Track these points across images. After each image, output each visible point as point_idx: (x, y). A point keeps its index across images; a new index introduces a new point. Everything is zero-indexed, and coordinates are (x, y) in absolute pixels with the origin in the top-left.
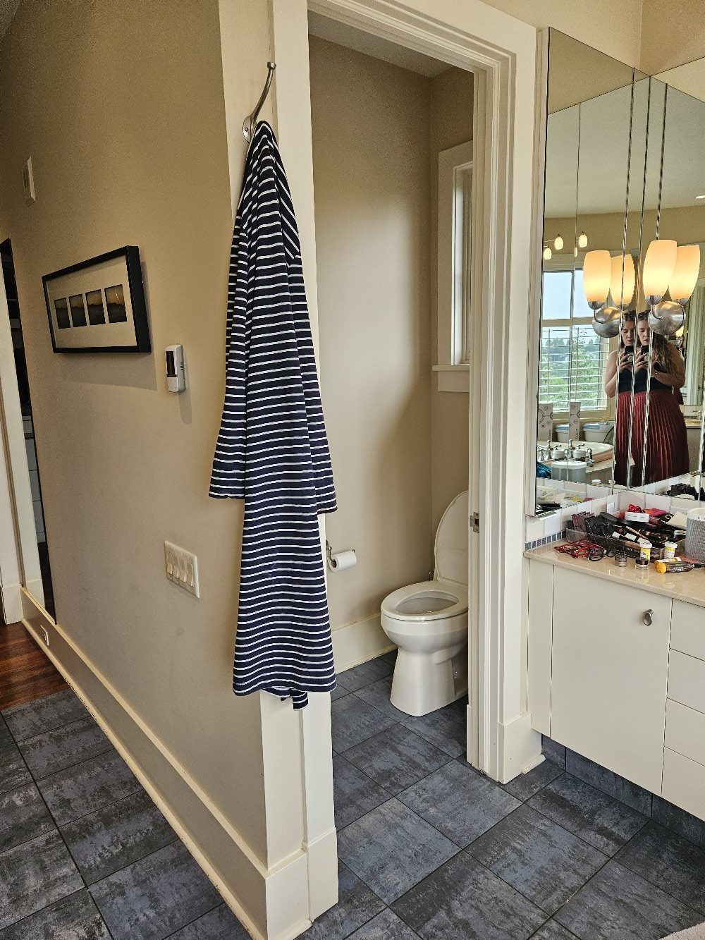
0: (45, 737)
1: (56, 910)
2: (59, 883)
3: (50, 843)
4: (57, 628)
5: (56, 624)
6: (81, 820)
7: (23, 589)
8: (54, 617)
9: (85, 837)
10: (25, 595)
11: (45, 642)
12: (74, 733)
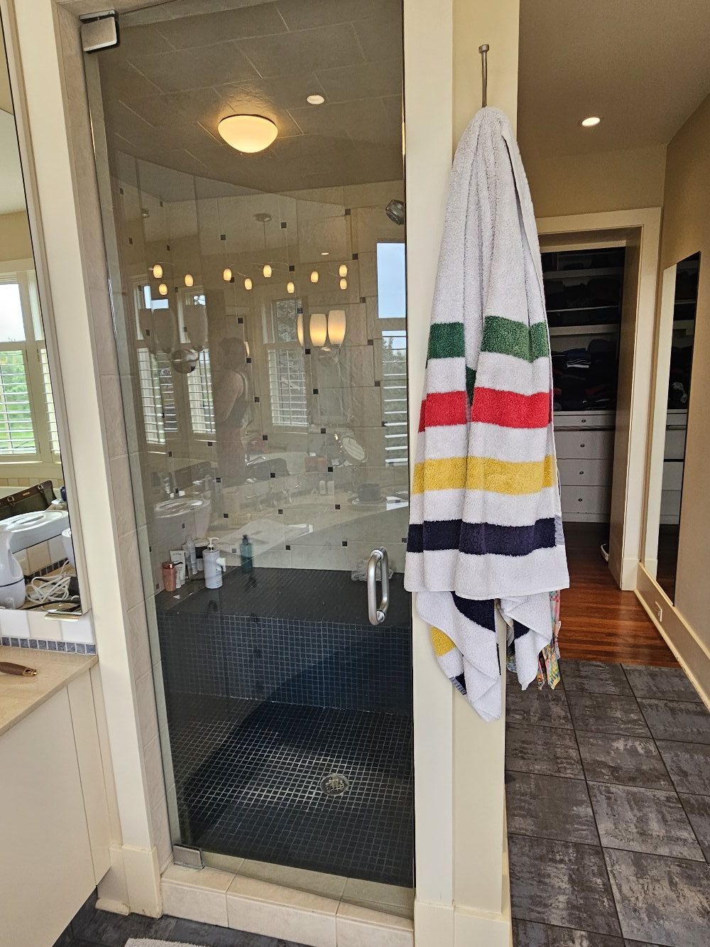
0: (661, 704)
1: (678, 865)
2: (680, 842)
3: (670, 802)
4: (675, 610)
5: (674, 606)
6: (699, 797)
7: (641, 564)
8: (673, 601)
9: (703, 815)
10: (642, 570)
11: (658, 618)
12: (688, 712)
